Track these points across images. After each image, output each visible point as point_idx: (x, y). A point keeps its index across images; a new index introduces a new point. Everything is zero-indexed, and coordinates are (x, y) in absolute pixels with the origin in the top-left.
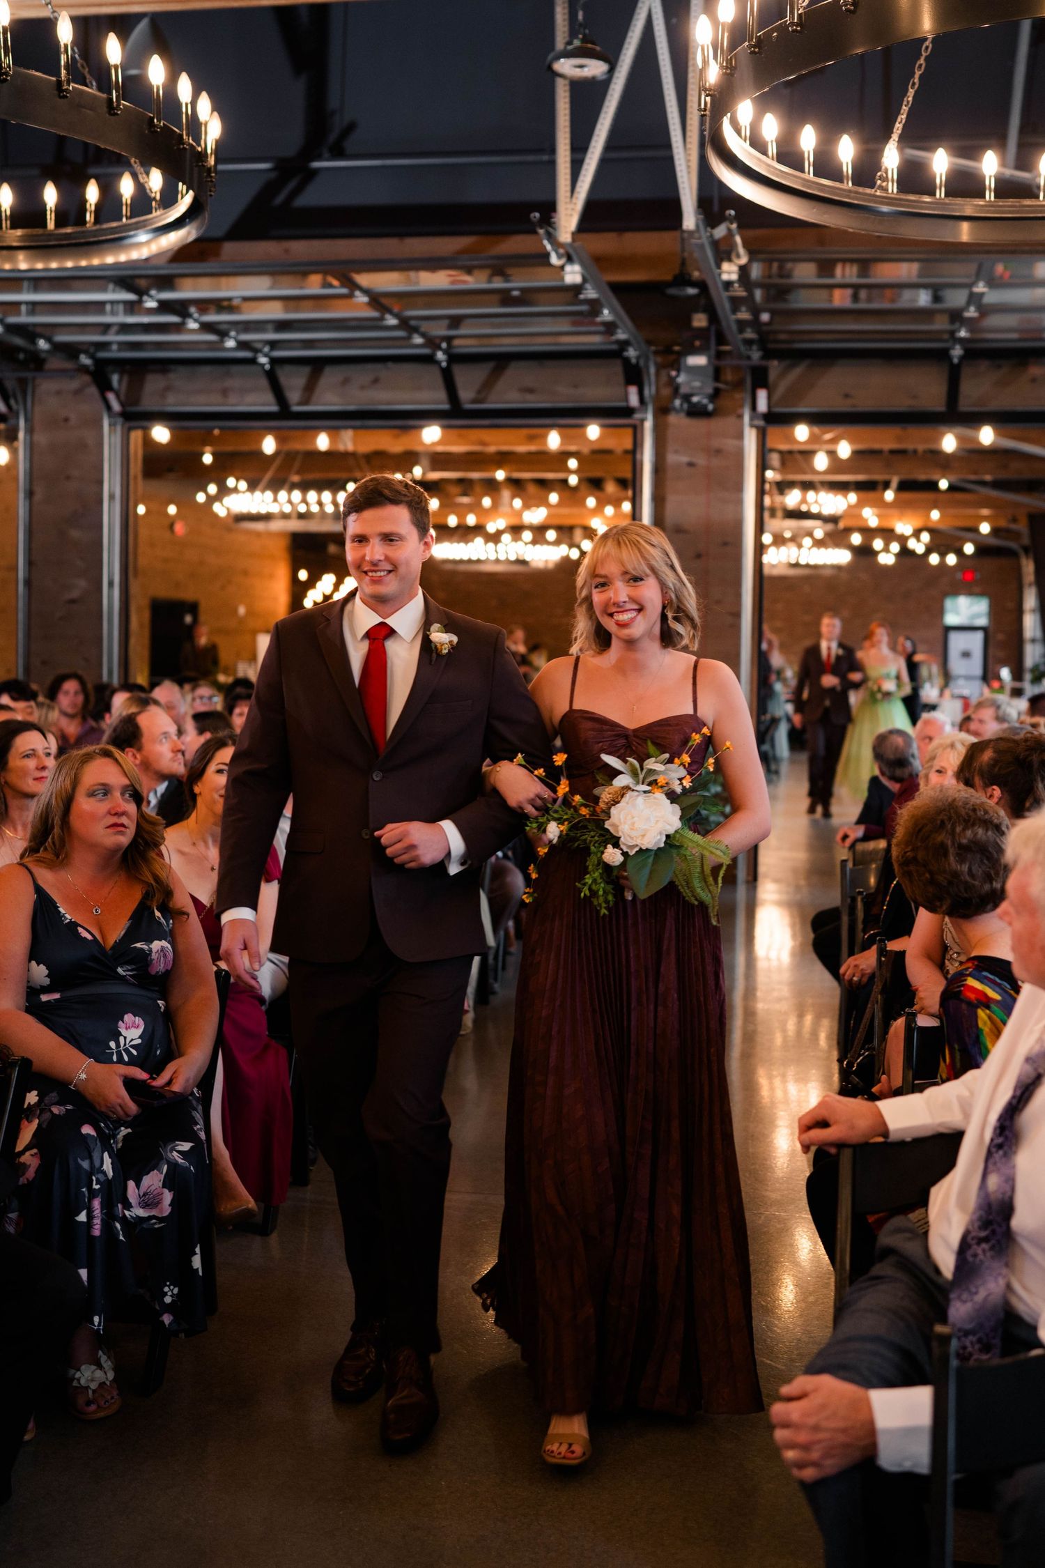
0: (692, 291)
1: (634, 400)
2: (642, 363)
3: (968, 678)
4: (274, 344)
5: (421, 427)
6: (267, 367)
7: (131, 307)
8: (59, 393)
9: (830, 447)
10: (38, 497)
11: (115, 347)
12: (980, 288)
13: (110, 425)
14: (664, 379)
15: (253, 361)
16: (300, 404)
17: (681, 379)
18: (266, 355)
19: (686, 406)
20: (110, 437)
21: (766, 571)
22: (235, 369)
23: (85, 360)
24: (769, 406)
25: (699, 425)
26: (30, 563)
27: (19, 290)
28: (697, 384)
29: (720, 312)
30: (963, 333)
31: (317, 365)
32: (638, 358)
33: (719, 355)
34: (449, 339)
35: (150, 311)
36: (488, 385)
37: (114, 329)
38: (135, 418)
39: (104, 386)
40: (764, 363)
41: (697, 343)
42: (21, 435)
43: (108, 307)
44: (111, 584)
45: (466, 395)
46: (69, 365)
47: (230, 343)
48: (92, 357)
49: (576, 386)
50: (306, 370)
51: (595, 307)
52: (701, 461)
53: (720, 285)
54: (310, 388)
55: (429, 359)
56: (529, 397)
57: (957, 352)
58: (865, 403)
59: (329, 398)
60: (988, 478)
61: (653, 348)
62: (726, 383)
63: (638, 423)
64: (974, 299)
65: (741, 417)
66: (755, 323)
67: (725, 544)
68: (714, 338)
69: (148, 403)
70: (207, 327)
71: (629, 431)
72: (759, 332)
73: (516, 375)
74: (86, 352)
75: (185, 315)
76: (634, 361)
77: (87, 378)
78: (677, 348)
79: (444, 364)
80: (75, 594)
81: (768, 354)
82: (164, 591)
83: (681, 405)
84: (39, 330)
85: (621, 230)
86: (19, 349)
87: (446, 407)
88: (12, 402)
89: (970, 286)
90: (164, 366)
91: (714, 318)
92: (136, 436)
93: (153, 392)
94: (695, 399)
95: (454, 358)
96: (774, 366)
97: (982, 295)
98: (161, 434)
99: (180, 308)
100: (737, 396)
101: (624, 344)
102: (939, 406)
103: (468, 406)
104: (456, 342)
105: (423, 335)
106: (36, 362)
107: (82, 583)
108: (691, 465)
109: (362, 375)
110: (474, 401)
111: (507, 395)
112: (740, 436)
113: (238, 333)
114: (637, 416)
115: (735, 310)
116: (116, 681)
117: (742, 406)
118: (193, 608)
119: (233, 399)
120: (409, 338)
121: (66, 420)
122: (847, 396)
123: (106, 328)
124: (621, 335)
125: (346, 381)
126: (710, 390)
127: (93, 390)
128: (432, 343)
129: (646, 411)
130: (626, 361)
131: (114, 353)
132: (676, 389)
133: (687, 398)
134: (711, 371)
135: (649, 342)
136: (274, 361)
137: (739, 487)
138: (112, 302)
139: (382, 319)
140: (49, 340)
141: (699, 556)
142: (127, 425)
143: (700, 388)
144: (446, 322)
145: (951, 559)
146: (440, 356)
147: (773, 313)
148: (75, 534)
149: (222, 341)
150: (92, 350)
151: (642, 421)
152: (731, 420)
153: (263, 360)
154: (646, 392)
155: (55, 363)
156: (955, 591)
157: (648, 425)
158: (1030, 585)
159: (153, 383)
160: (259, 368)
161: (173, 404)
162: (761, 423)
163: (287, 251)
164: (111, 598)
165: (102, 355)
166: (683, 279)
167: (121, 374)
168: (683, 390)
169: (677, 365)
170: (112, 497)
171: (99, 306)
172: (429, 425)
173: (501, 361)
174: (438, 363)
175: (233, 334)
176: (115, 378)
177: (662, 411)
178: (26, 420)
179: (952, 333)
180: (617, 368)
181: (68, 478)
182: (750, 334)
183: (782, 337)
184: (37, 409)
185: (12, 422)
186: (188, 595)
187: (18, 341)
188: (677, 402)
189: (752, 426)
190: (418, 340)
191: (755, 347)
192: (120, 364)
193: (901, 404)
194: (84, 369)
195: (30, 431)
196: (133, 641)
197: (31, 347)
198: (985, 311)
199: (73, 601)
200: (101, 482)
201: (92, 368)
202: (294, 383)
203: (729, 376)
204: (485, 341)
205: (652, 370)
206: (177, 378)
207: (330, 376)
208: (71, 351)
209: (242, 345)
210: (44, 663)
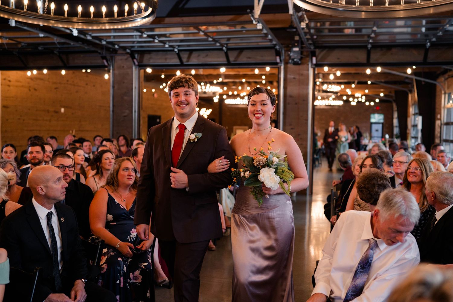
0: (295, 30)
1: (278, 60)
2: (280, 50)
3: (378, 137)
4: (179, 46)
5: (220, 68)
6: (177, 52)
7: (141, 36)
8: (121, 60)
9: (334, 72)
10: (116, 88)
11: (136, 47)
12: (375, 28)
13: (135, 68)
14: (287, 54)
15: (173, 51)
16: (186, 62)
17: (291, 54)
18: (177, 49)
19: (293, 62)
20: (135, 71)
21: (316, 107)
22: (169, 53)
23: (128, 51)
24: (316, 61)
25: (296, 67)
26: (114, 106)
27: (110, 32)
28: (296, 56)
29: (301, 36)
30: (371, 41)
31: (191, 51)
32: (279, 49)
33: (302, 48)
34: (227, 44)
35: (145, 38)
36: (237, 57)
37: (136, 42)
38: (142, 66)
39: (133, 58)
40: (314, 50)
41: (296, 44)
42: (111, 71)
43: (134, 37)
44: (135, 111)
45: (232, 59)
46: (124, 52)
47: (167, 46)
48: (130, 50)
49: (262, 56)
50: (188, 53)
51: (266, 35)
52: (297, 77)
53: (301, 29)
54: (189, 58)
55: (221, 50)
56: (249, 60)
57: (370, 46)
58: (343, 61)
59: (194, 60)
60: (383, 80)
61: (284, 46)
62: (304, 55)
63: (279, 67)
64: (374, 32)
65: (308, 65)
66: (312, 39)
67: (304, 100)
68: (301, 43)
69: (145, 62)
70: (160, 42)
71: (277, 69)
72: (313, 41)
73: (245, 53)
74: (128, 48)
75: (154, 38)
76: (278, 49)
77: (129, 55)
78: (290, 46)
79: (226, 51)
80: (125, 114)
81: (316, 47)
82: (152, 113)
83: (292, 62)
84: (116, 43)
85: (275, 13)
86: (110, 48)
87: (226, 62)
88: (109, 62)
89: (372, 28)
90: (149, 52)
91: (300, 38)
92: (142, 71)
93: (147, 59)
94: (295, 60)
95: (228, 49)
96: (317, 51)
97: (375, 30)
98: (149, 70)
99: (153, 37)
100: (308, 59)
101: (275, 45)
102: (364, 61)
103: (232, 62)
104: (229, 45)
105: (219, 43)
106: (115, 51)
107: (127, 111)
108: (294, 78)
109: (203, 54)
110: (234, 61)
111: (243, 59)
112: (308, 70)
113: (169, 43)
114: (279, 65)
115: (306, 35)
116: (136, 137)
117: (308, 62)
118: (159, 117)
119: (168, 61)
120: (215, 44)
121: (123, 67)
122: (338, 59)
123: (133, 42)
124: (274, 43)
125: (199, 56)
126: (299, 57)
127: (130, 59)
128: (222, 45)
129: (281, 63)
130: (276, 50)
131: (136, 49)
132: (290, 57)
133: (293, 60)
134: (300, 52)
135: (282, 44)
136: (179, 50)
137: (307, 84)
138: (136, 35)
139: (208, 39)
140: (118, 45)
141: (296, 104)
142: (140, 68)
143: (297, 57)
144: (226, 39)
145: (372, 104)
146: (224, 48)
147: (317, 36)
148: (125, 98)
149: (164, 45)
150: (130, 48)
151: (281, 66)
152: (305, 66)
153: (176, 50)
154: (282, 58)
155: (120, 52)
156: (374, 112)
157: (282, 67)
158: (396, 111)
159: (146, 57)
160: (175, 52)
161: (152, 62)
162: (314, 66)
163: (183, 20)
164: (135, 115)
165: (133, 49)
166: (292, 27)
167: (138, 54)
168: (292, 57)
169: (290, 50)
170: (135, 88)
171: (132, 36)
172: (222, 68)
173: (241, 50)
174: (224, 50)
175: (167, 43)
176: (136, 56)
177: (286, 63)
178: (113, 67)
179: (368, 41)
180: (273, 52)
181: (124, 83)
182: (310, 42)
183: (320, 42)
184: (115, 64)
185: (109, 68)
186: (158, 114)
187: (110, 46)
188: (290, 61)
189: (311, 67)
190: (218, 44)
191: (312, 45)
192: (137, 52)
193: (353, 61)
194: (128, 53)
195: (114, 70)
196: (141, 127)
197: (113, 47)
198: (377, 34)
199: (125, 116)
200: (132, 84)
201: (130, 53)
202: (184, 56)
203: (305, 53)
204: (237, 44)
205: (283, 52)
206: (153, 55)
207: (195, 54)
208: (124, 48)
209: (170, 46)
210: (117, 133)
